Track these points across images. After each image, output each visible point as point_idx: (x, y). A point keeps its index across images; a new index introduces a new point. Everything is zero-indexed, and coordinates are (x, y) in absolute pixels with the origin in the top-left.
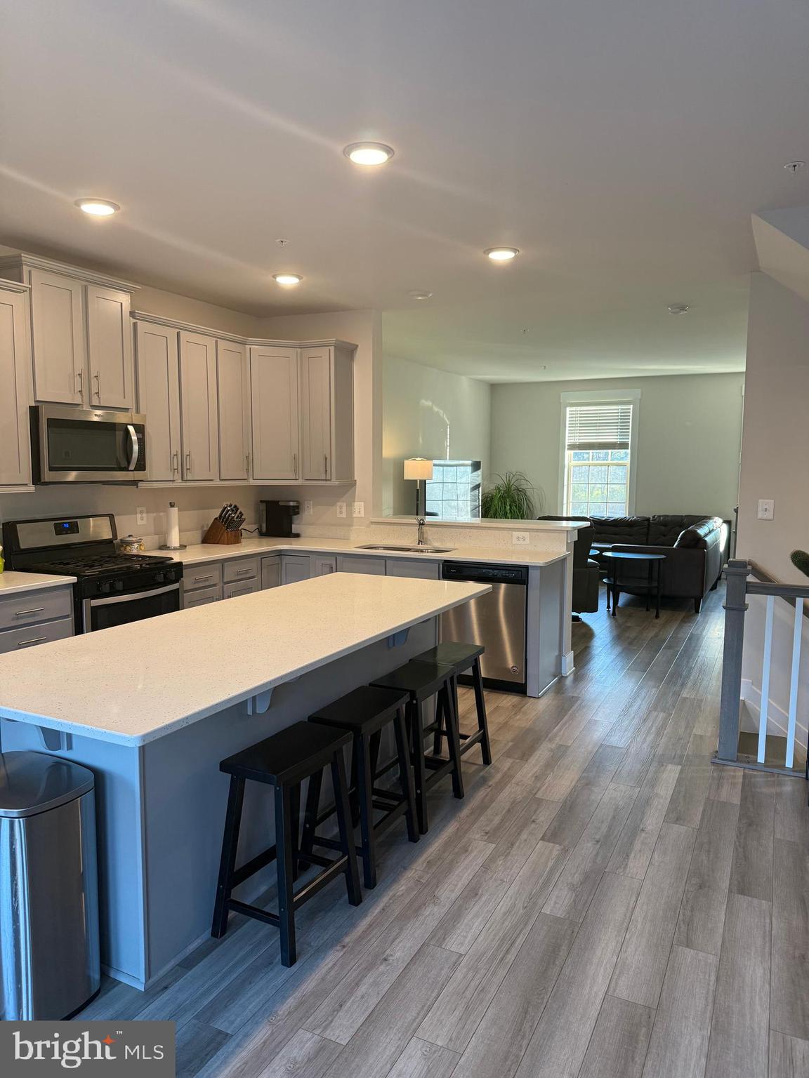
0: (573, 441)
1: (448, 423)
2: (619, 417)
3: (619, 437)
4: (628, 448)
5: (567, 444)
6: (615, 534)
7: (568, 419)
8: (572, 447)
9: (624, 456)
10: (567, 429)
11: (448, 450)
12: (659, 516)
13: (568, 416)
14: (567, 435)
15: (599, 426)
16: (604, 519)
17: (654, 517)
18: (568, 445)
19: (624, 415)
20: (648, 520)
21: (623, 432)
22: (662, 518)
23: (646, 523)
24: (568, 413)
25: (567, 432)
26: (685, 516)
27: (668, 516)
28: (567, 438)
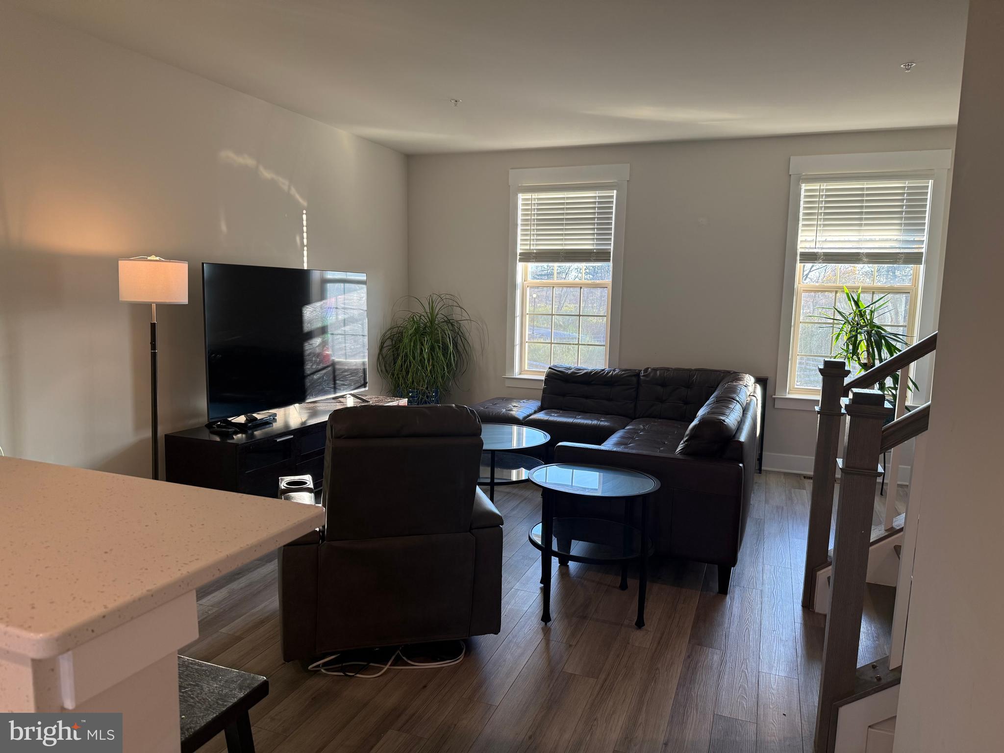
0: (528, 247)
1: (304, 203)
2: (597, 210)
3: (595, 242)
4: (609, 260)
5: (519, 251)
6: (587, 397)
7: (520, 212)
8: (528, 257)
9: (605, 271)
10: (519, 228)
11: (305, 253)
12: (655, 370)
13: (520, 207)
14: (519, 238)
15: (566, 224)
16: (570, 372)
17: (646, 370)
18: (521, 254)
19: (604, 206)
20: (637, 375)
21: (602, 233)
22: (658, 372)
23: (634, 379)
24: (520, 202)
25: (519, 232)
26: (696, 370)
27: (667, 369)
28: (519, 242)
